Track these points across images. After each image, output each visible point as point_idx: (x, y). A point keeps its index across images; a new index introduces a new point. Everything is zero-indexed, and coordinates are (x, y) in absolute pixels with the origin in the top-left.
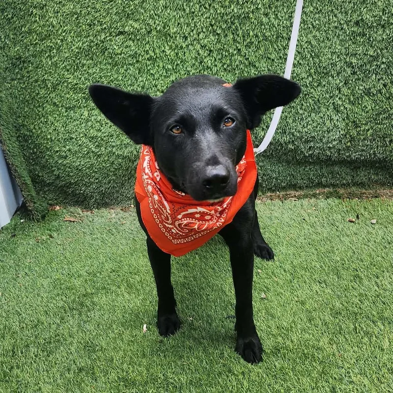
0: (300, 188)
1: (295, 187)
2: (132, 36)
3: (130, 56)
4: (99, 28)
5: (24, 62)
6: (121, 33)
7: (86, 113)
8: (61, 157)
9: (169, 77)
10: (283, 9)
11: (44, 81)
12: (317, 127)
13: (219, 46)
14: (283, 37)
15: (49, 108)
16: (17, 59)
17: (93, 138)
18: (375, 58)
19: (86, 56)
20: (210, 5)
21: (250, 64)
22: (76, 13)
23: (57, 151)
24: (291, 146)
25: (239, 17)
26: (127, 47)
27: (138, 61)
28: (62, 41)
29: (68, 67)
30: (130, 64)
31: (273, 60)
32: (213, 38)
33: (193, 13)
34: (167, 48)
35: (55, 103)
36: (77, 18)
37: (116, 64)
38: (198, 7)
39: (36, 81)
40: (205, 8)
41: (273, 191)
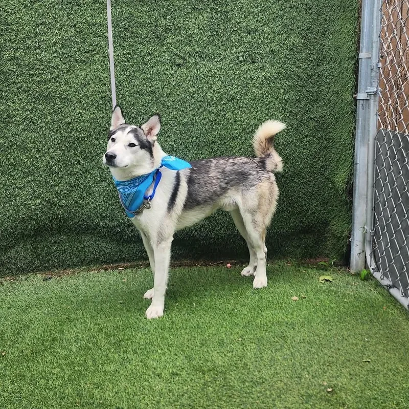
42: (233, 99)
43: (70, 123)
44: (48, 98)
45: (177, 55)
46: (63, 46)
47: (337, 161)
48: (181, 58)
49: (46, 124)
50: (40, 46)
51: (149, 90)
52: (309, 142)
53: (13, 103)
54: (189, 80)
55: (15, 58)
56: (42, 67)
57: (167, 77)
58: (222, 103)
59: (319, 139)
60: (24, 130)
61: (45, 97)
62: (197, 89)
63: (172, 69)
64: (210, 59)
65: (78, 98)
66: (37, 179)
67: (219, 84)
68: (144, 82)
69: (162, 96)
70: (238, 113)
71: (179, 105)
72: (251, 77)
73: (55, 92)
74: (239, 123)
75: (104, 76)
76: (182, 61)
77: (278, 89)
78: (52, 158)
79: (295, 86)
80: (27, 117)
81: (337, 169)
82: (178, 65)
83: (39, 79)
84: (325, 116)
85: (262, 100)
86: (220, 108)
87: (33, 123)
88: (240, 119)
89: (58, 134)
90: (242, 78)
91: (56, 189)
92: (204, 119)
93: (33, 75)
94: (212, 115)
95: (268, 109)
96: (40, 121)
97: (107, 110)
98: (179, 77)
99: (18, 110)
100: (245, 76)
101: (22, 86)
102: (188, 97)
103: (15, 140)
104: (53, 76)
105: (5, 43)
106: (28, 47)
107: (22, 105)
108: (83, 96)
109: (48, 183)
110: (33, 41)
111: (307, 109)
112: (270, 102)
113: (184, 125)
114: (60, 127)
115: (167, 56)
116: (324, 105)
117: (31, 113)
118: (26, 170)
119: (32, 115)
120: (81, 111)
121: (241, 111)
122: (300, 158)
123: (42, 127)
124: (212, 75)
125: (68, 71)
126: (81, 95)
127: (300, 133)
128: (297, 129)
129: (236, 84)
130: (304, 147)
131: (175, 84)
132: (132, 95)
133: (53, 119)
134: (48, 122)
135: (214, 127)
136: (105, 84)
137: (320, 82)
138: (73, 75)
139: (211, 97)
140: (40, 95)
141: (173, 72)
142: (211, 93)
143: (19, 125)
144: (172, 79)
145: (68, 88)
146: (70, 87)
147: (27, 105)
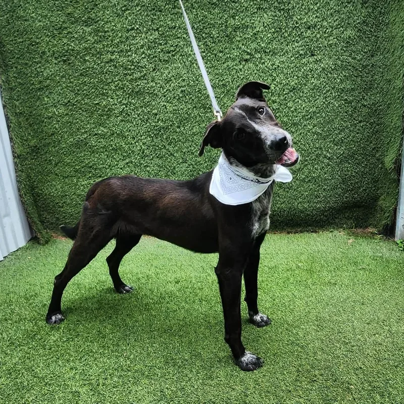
2: (103, 136)
3: (101, 148)
4: (83, 131)
5: (39, 149)
6: (96, 134)
7: (75, 180)
8: (60, 207)
9: (125, 160)
10: (188, 124)
11: (50, 160)
13: (153, 143)
14: (189, 140)
15: (53, 176)
16: (34, 147)
17: (79, 195)
19: (76, 146)
20: (147, 121)
21: (171, 154)
22: (70, 122)
23: (57, 203)
25: (163, 128)
26: (99, 142)
27: (106, 151)
28: (61, 137)
29: (65, 153)
30: (102, 152)
31: (184, 153)
32: (149, 139)
33: (138, 124)
34: (124, 143)
35: (56, 174)
36: (70, 125)
37: (93, 152)
39: (46, 160)
40: (144, 122)
42: (294, 89)
43: (156, 114)
45: (244, 51)
46: (149, 48)
47: (388, 144)
48: (248, 54)
49: (138, 116)
50: (130, 49)
51: (221, 83)
52: (362, 127)
53: (112, 99)
54: (256, 74)
55: (111, 60)
56: (133, 67)
57: (236, 72)
58: (284, 93)
59: (371, 124)
60: (122, 121)
61: (137, 93)
63: (241, 64)
64: (274, 54)
65: (163, 92)
66: (133, 161)
67: (281, 76)
69: (232, 88)
70: (298, 102)
72: (310, 69)
73: (144, 88)
74: (299, 110)
76: (248, 57)
77: (335, 79)
78: (143, 144)
79: (351, 76)
80: (123, 110)
81: (387, 151)
82: (246, 60)
83: (131, 77)
84: (378, 103)
85: (320, 90)
86: (282, 98)
87: (128, 115)
88: (300, 107)
89: (148, 124)
90: (303, 70)
91: (148, 169)
93: (126, 74)
94: (275, 104)
95: (326, 98)
96: (133, 113)
97: (187, 102)
98: (246, 71)
99: (116, 105)
100: (305, 68)
101: (118, 84)
103: (116, 129)
104: (142, 74)
105: (104, 48)
106: (122, 51)
107: (119, 100)
108: (166, 91)
109: (142, 164)
110: (125, 45)
111: (361, 97)
112: (328, 91)
114: (149, 118)
115: (236, 53)
116: (377, 93)
117: (126, 107)
118: (125, 154)
119: (127, 108)
120: (165, 104)
121: (301, 100)
122: (353, 141)
123: (135, 118)
124: (275, 68)
125: (154, 70)
126: (165, 90)
127: (355, 119)
128: (352, 116)
129: (296, 76)
130: (358, 131)
131: (243, 78)
133: (143, 111)
136: (184, 80)
137: (374, 72)
138: (158, 73)
139: (275, 88)
140: (133, 91)
141: (241, 66)
142: (275, 84)
143: (118, 116)
144: (241, 73)
145: (154, 84)
146: (156, 83)
147: (123, 100)
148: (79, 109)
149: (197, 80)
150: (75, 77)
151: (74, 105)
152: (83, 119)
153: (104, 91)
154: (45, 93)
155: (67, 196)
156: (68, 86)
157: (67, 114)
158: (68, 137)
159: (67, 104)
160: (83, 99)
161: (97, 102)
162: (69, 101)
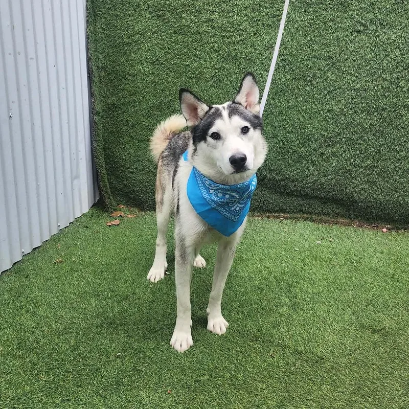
0: (288, 212)
1: (284, 211)
4: (168, 93)
5: (116, 107)
8: (130, 172)
10: (284, 97)
11: (127, 121)
12: (300, 173)
14: (283, 114)
15: (127, 139)
16: (112, 105)
18: (339, 134)
19: (157, 109)
22: (155, 82)
23: (128, 168)
24: (283, 183)
28: (143, 98)
29: (144, 115)
31: (276, 127)
35: (132, 136)
36: (155, 85)
38: (232, 89)
39: (122, 121)
40: (236, 90)
41: (271, 212)
44: (235, 58)
45: (358, 22)
46: (254, 10)
48: (362, 24)
49: (231, 83)
50: (233, 9)
51: (327, 55)
53: (205, 61)
54: (367, 47)
55: (210, 20)
56: (232, 30)
57: (346, 43)
58: (398, 70)
60: (212, 86)
61: (233, 58)
62: (374, 56)
63: (352, 35)
64: (391, 27)
65: (261, 59)
67: (397, 52)
68: (323, 47)
69: (339, 61)
71: (353, 71)
73: (242, 53)
75: (287, 40)
76: (362, 28)
80: (215, 74)
82: (359, 32)
83: (229, 40)
86: (395, 76)
87: (220, 80)
92: (377, 86)
93: (224, 36)
94: (386, 82)
96: (226, 79)
97: (286, 72)
98: (357, 44)
99: (208, 68)
101: (214, 46)
102: (364, 64)
103: (204, 95)
104: (241, 38)
105: (203, 6)
106: (222, 11)
107: (212, 63)
108: (266, 58)
110: (227, 5)
113: (357, 90)
115: (348, 23)
117: (219, 71)
119: (220, 73)
120: (262, 72)
123: (227, 85)
124: (391, 43)
125: (255, 34)
126: (264, 57)
131: (353, 51)
132: (310, 59)
134: (232, 81)
135: (386, 94)
136: (286, 48)
138: (259, 38)
139: (387, 64)
140: (228, 55)
141: (352, 38)
142: (388, 60)
143: (208, 81)
144: (351, 45)
145: (253, 50)
146: (255, 49)
147: (216, 64)
148: (167, 69)
149: (301, 49)
150: (168, 34)
151: (162, 64)
152: (169, 80)
153: (197, 53)
154: (133, 48)
155: (140, 162)
156: (158, 43)
157: (153, 73)
158: (151, 98)
159: (155, 62)
160: (173, 59)
161: (187, 63)
162: (157, 60)
